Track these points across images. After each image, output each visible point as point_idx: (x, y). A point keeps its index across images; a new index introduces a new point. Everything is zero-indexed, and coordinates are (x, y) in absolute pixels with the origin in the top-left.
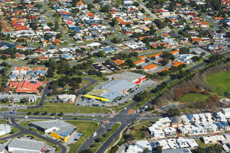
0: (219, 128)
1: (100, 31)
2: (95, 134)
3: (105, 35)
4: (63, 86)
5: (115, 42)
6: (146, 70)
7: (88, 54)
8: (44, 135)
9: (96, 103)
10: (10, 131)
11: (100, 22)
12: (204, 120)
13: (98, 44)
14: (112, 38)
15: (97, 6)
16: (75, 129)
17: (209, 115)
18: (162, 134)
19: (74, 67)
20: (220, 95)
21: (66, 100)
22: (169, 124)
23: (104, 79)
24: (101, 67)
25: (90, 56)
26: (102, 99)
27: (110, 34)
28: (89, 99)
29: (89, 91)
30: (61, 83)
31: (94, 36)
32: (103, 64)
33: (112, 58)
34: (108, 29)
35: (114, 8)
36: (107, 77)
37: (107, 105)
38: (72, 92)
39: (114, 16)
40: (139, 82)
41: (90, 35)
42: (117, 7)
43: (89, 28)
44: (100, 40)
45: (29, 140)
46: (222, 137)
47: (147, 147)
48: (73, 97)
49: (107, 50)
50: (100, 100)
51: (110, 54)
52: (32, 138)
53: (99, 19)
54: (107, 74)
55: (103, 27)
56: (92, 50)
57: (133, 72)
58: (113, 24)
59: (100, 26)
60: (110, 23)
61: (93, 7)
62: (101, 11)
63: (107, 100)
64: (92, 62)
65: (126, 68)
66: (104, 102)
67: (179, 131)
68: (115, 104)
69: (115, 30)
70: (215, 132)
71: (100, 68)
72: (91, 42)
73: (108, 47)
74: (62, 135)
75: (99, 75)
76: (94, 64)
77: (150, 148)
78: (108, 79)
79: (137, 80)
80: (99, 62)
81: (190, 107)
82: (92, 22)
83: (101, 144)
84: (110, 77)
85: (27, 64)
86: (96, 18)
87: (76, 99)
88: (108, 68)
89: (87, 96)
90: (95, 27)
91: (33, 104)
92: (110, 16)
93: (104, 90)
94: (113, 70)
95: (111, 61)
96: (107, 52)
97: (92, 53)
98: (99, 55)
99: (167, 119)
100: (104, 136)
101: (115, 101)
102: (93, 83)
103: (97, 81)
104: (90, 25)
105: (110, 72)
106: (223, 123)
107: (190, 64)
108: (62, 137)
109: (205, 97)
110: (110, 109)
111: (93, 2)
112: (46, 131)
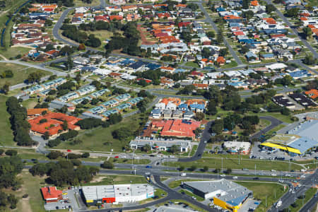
1: (285, 45)
2: (280, 203)
3: (293, 52)
4: (230, 129)
5: (308, 64)
7: (267, 80)
8: (203, 202)
9: (281, 155)
10: (153, 195)
11: (285, 33)
13: (282, 66)
14: (303, 57)
15: (280, 8)
16: (250, 194)
19: (248, 101)
21: (236, 150)
23: (292, 120)
24: (287, 100)
25: (270, 85)
26: (290, 150)
27: (299, 50)
28: (270, 149)
29: (270, 137)
30: (227, 124)
31: (276, 53)
32: (290, 96)
33: (304, 88)
34: (297, 43)
35: (306, 11)
36: (296, 116)
37: (297, 158)
38: (244, 138)
39: (306, 23)
41: (271, 51)
42: (310, 9)
43: (269, 40)
44: (285, 59)
45: (181, 208)
48: (246, 146)
49: (296, 75)
50: (287, 152)
51: (300, 81)
52: (186, 206)
53: (283, 27)
54: (296, 112)
55: (290, 40)
56: (273, 74)
58: (304, 35)
59: (285, 37)
60: (299, 34)
61: (275, 9)
62: (286, 15)
63: (297, 151)
64: (274, 92)
66: (293, 154)
68: (310, 158)
69: (307, 45)
71: (285, 102)
72: (272, 62)
73: (297, 70)
74: (230, 202)
75: (285, 112)
76: (276, 95)
78: (298, 120)
80: (284, 93)
82: (273, 32)
84: (301, 116)
85: (177, 94)
86: (279, 26)
87: (250, 148)
88: (297, 102)
89: (267, 144)
90: (277, 39)
91: (187, 154)
92: (300, 23)
93: (292, 135)
94: (306, 106)
95: (302, 91)
96: (296, 78)
97: (274, 79)
98: (284, 82)
100: (293, 206)
101: (309, 152)
102: (275, 124)
103: (281, 122)
104: (270, 37)
105: (301, 108)
108: (231, 206)
110: (302, 165)
111: (274, 2)
112: (207, 196)
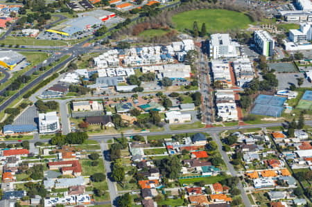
0: (162, 60)
2: (45, 62)
4: (31, 22)
6: (119, 9)
9: (56, 36)
12: (152, 52)
16: (24, 59)
17: (158, 48)
18: (104, 64)
19: (49, 5)
20: (180, 31)
21: (28, 34)
22: (116, 56)
23: (74, 16)
24: (76, 5)
26: (63, 33)
28: (51, 33)
29: (54, 26)
30: (29, 20)
36: (78, 14)
37: (66, 39)
38: (38, 27)
40: (107, 18)
46: (161, 67)
47: (85, 74)
48: (35, 32)
50: (61, 35)
54: (79, 12)
57: (105, 10)
63: (67, 34)
64: (68, 0)
65: (99, 6)
66: (64, 36)
67: (123, 62)
68: (74, 38)
70: (158, 63)
71: (74, 6)
74: (9, 64)
75: (71, 12)
76: (71, 2)
77: (87, 76)
78: (77, 16)
79: (105, 17)
80: (76, 1)
81: (144, 41)
84: (80, 15)
87: (38, 33)
88: (83, 6)
89: (49, 30)
94: (86, 8)
99: (116, 51)
100: (50, 65)
101: (75, 35)
102: (61, 19)
103: (65, 18)
105: (83, 9)
106: (167, 55)
107: (166, 3)
108: (9, 65)
109: (164, 33)
110: (68, 43)
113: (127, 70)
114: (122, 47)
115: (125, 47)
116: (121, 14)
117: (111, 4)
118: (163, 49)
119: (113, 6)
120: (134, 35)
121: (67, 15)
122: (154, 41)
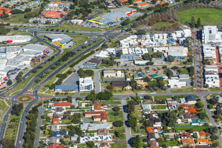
0: (168, 43)
4: (78, 15)
6: (139, 7)
8: (51, 43)
9: (95, 25)
10: (30, 40)
12: (161, 38)
16: (72, 40)
17: (165, 35)
18: (127, 45)
19: (91, 3)
20: (182, 23)
21: (75, 23)
22: (136, 40)
23: (108, 11)
24: (110, 4)
26: (99, 23)
28: (91, 23)
30: (76, 12)
32: (112, 2)
37: (101, 27)
38: (82, 18)
40: (131, 13)
46: (167, 48)
48: (80, 21)
52: (42, 44)
54: (112, 8)
57: (130, 7)
63: (102, 24)
65: (126, 5)
66: (100, 25)
67: (140, 44)
68: (108, 27)
70: (165, 45)
71: (108, 4)
75: (106, 8)
76: (106, 1)
77: (114, 53)
78: (110, 11)
79: (129, 12)
80: (110, 1)
81: (156, 30)
83: (85, 50)
84: (112, 10)
87: (82, 23)
88: (114, 4)
94: (117, 6)
99: (136, 36)
100: (89, 45)
101: (108, 24)
102: (99, 13)
103: (102, 12)
105: (115, 6)
106: (172, 40)
107: (173, 3)
108: (61, 44)
109: (171, 24)
110: (102, 30)
113: (143, 50)
114: (140, 34)
115: (142, 34)
116: (141, 10)
117: (134, 3)
118: (169, 35)
119: (136, 5)
120: (149, 25)
121: (103, 10)
122: (163, 30)
